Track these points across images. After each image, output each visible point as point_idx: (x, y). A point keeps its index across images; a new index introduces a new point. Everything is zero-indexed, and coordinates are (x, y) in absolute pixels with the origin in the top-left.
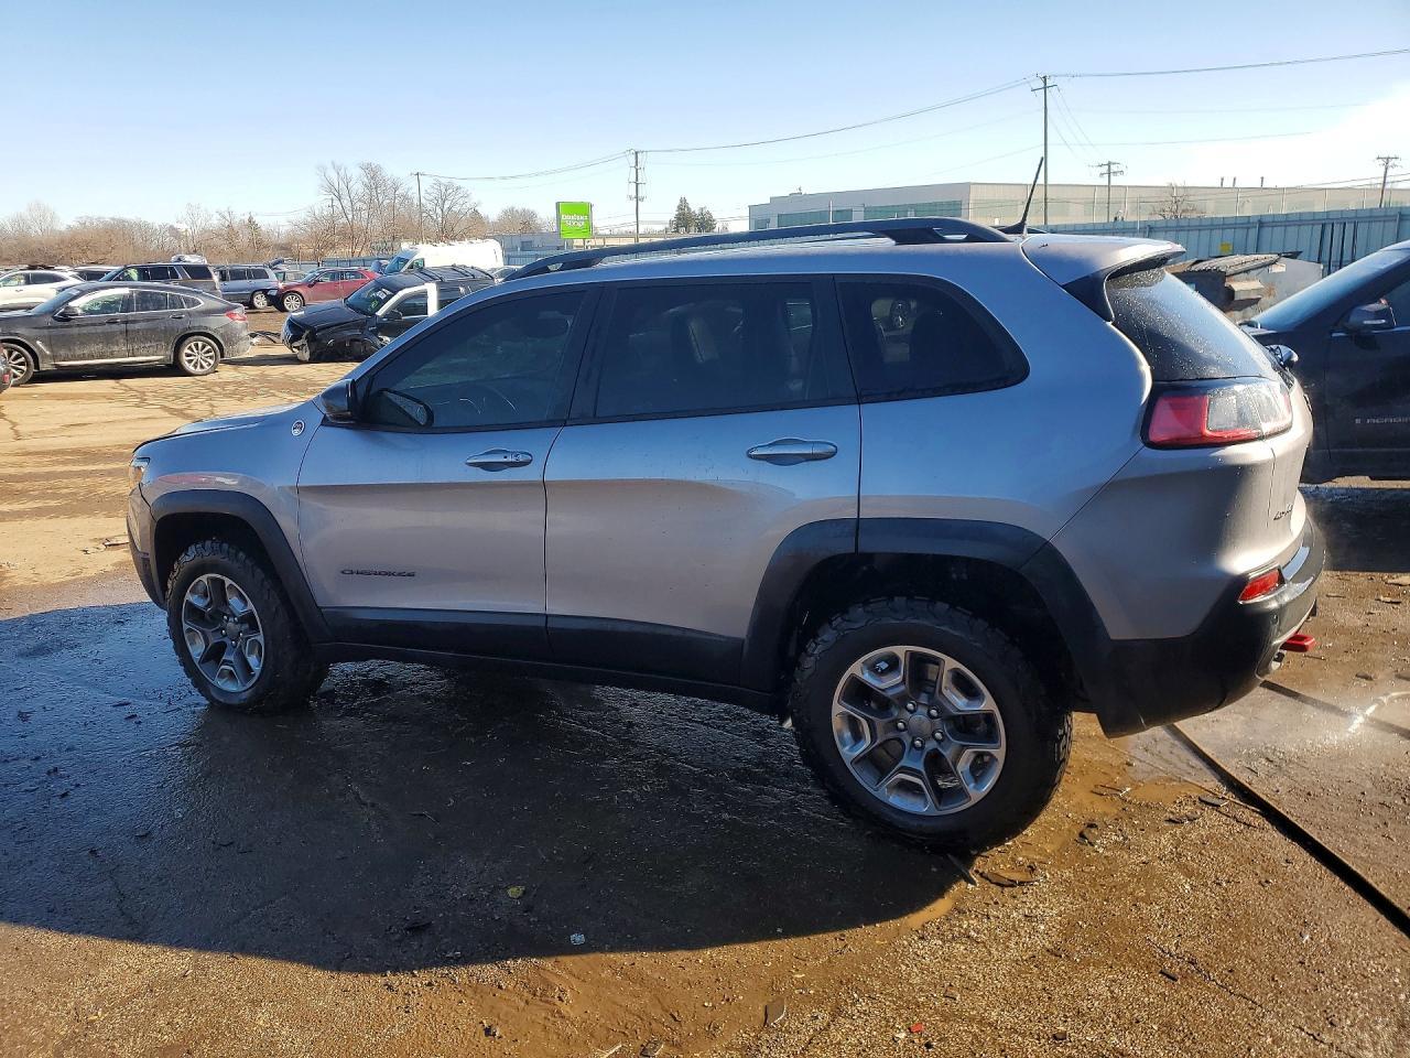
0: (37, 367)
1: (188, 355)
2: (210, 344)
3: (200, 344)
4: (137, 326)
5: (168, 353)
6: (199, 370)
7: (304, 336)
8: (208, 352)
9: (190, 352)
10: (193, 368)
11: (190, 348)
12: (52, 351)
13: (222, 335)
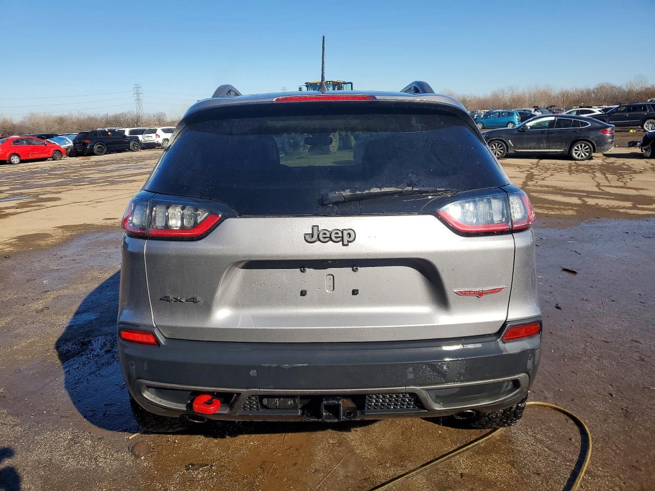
0: (507, 151)
1: (576, 150)
2: (588, 145)
3: (583, 145)
4: (553, 135)
5: (566, 148)
6: (580, 158)
7: (650, 143)
8: (587, 149)
9: (577, 148)
10: (577, 157)
11: (578, 147)
12: (514, 145)
13: (595, 141)
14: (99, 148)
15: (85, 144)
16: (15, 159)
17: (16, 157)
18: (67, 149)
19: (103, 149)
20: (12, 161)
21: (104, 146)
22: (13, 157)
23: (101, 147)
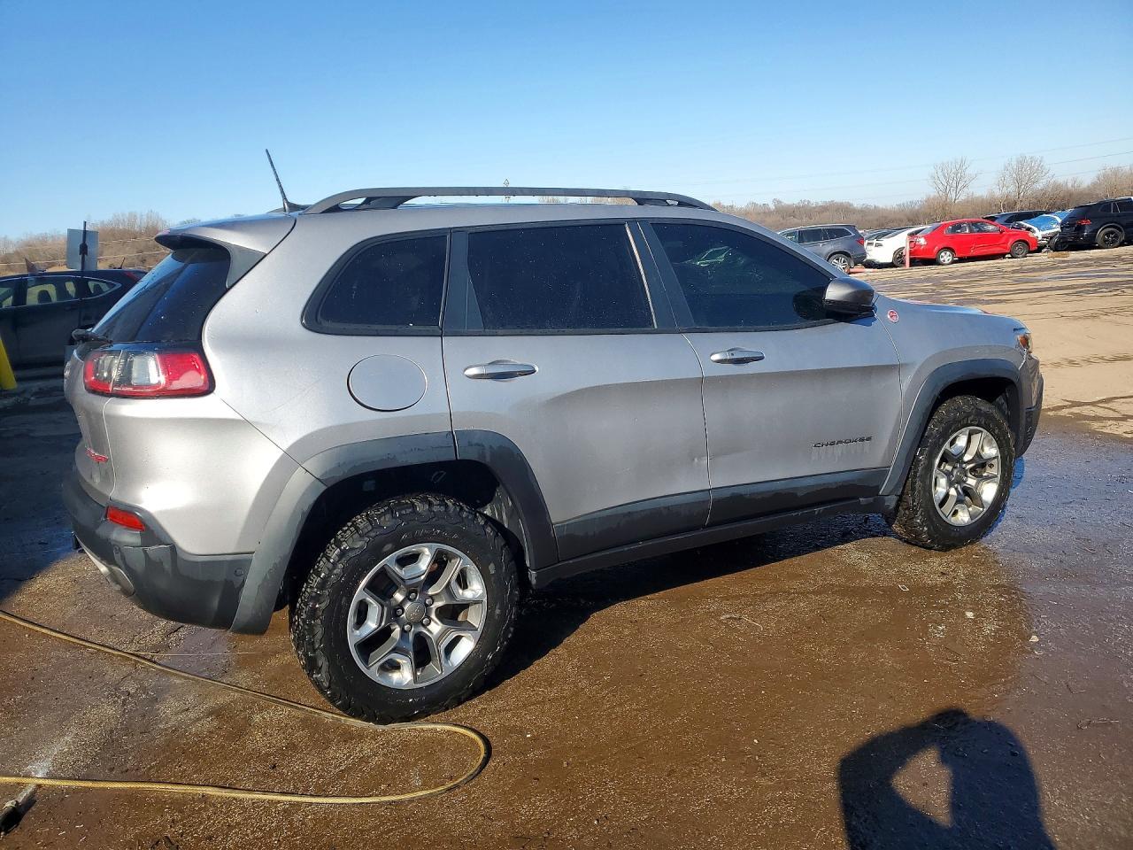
14: (1108, 234)
15: (1080, 228)
16: (946, 257)
17: (948, 253)
18: (1051, 238)
19: (1116, 237)
20: (942, 259)
21: (1119, 229)
22: (943, 254)
23: (1112, 232)
